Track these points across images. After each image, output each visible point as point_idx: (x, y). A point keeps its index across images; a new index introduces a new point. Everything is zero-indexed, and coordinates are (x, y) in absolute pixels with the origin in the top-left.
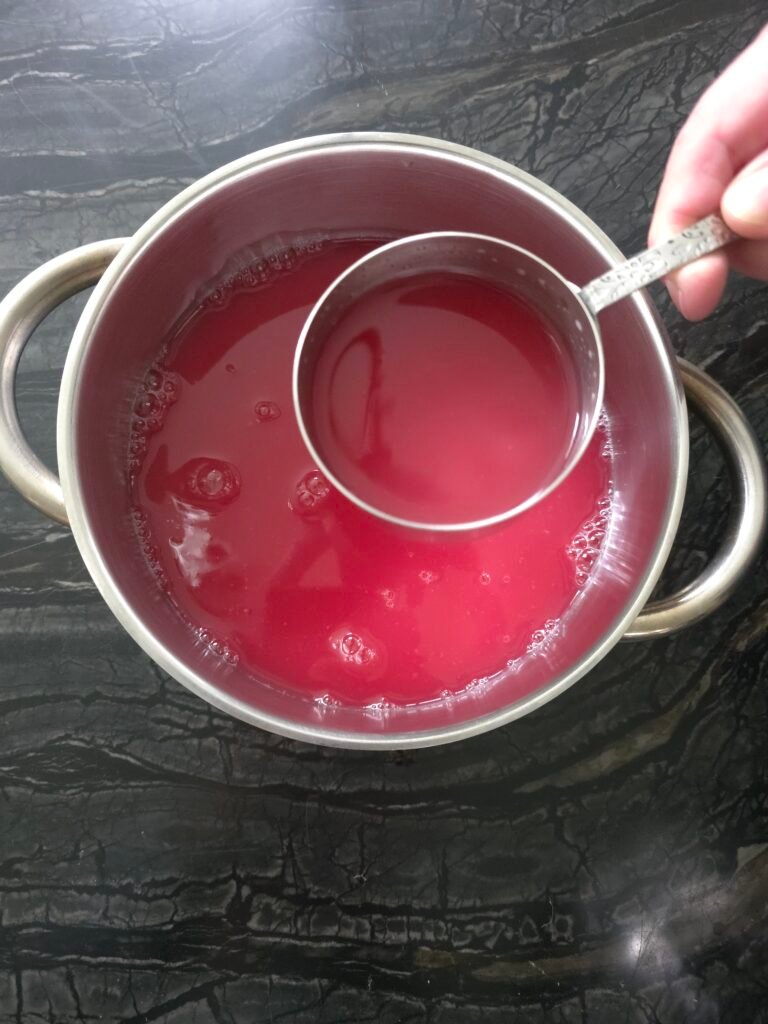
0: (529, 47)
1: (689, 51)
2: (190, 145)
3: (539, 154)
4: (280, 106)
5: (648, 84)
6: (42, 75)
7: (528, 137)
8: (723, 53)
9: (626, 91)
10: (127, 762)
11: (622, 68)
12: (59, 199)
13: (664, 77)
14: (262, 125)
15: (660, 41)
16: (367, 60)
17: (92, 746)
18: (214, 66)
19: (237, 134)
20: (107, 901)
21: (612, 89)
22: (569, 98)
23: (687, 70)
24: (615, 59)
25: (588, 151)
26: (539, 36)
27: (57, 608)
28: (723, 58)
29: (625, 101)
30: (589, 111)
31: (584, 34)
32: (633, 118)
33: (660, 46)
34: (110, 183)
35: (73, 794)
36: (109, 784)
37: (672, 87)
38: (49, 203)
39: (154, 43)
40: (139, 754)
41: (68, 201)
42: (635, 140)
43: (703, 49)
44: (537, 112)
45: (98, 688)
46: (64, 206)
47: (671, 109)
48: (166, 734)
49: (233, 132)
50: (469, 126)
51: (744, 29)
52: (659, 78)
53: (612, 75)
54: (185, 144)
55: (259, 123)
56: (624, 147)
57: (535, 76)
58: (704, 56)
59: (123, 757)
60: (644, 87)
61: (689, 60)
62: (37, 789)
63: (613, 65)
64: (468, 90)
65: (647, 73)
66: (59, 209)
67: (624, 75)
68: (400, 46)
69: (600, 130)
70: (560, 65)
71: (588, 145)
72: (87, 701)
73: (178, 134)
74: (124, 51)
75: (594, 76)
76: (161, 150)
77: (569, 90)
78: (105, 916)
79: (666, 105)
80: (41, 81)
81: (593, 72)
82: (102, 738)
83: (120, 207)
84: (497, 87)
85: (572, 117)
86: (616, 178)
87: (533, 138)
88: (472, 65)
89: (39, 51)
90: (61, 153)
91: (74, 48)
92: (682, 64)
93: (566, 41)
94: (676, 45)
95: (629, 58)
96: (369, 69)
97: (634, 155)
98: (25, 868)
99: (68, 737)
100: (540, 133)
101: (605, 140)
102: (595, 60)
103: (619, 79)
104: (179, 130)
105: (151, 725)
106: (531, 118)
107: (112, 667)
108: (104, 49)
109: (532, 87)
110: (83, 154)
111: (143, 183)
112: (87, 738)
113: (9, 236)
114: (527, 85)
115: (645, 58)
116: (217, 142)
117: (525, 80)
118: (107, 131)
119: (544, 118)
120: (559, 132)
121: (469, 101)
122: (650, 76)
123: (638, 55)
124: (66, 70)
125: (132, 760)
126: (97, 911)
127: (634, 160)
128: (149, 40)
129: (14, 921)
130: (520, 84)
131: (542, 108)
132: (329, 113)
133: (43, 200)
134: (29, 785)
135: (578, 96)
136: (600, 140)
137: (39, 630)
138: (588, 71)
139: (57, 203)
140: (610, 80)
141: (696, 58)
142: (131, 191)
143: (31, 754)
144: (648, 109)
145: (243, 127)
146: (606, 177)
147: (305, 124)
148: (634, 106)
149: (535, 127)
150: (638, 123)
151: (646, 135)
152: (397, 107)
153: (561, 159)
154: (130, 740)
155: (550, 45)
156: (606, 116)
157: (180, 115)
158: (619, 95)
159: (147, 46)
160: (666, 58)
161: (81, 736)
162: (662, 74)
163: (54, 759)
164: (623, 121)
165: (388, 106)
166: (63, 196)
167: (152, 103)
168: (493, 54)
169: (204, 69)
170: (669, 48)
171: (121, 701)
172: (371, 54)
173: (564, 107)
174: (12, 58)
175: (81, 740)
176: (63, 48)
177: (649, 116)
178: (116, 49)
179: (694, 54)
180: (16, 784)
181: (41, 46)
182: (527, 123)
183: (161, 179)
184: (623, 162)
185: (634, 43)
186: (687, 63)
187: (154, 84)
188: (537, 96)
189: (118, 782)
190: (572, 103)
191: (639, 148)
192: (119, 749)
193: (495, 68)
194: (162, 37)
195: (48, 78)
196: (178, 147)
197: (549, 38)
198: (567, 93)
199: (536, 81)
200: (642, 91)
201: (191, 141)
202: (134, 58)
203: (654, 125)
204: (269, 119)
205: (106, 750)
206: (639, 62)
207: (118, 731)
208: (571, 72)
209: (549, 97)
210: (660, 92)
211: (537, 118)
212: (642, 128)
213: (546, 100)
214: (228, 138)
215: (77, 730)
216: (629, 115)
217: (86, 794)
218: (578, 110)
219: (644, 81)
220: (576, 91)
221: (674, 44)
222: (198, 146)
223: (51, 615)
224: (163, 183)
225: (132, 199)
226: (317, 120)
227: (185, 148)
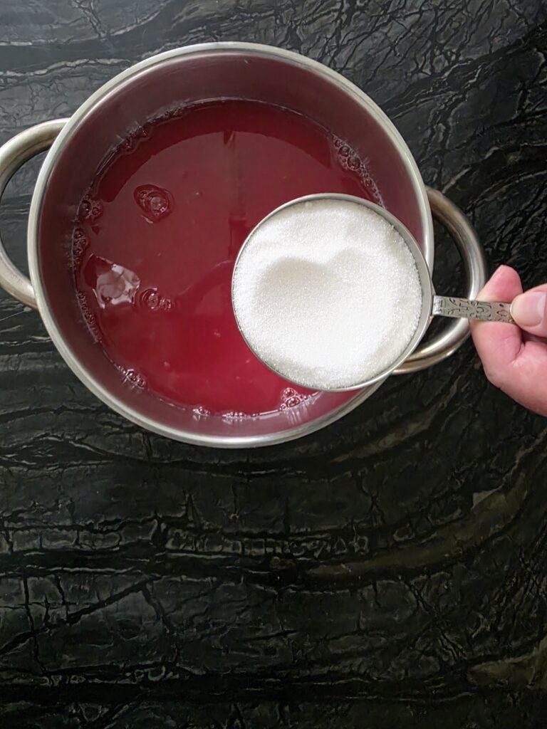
2: (103, 35)
3: (343, 33)
4: (163, 4)
7: (336, 20)
10: (85, 449)
12: (16, 77)
14: (151, 19)
17: (63, 440)
19: (135, 26)
20: (78, 534)
25: (377, 30)
27: (35, 354)
32: (409, 3)
34: (49, 65)
35: (53, 470)
36: (75, 463)
38: (9, 80)
40: (92, 444)
41: (23, 78)
42: (410, 20)
44: (342, 2)
45: (64, 404)
46: (19, 82)
48: (109, 431)
49: (132, 25)
50: (295, 14)
54: (100, 34)
55: (148, 18)
56: (403, 25)
59: (83, 446)
62: (30, 467)
66: (17, 85)
69: (385, 14)
71: (377, 25)
72: (57, 412)
73: (95, 28)
76: (84, 39)
78: (77, 543)
82: (69, 435)
83: (57, 81)
85: (366, 4)
86: (397, 49)
87: (339, 21)
90: (15, 44)
97: (409, 31)
98: (25, 516)
99: (47, 435)
100: (344, 17)
101: (389, 21)
104: (95, 24)
105: (100, 426)
106: (338, 6)
107: (72, 390)
110: (30, 44)
111: (73, 64)
112: (60, 435)
116: (121, 32)
118: (46, 27)
119: (346, 6)
120: (356, 17)
125: (88, 448)
126: (72, 541)
127: (410, 34)
129: (21, 549)
132: (196, 8)
133: (5, 78)
134: (24, 465)
136: (385, 21)
137: (24, 368)
139: (15, 80)
142: (64, 70)
143: (25, 447)
145: (138, 21)
146: (389, 48)
147: (181, 17)
149: (341, 13)
150: (412, 7)
151: (418, 16)
152: (244, 2)
153: (358, 36)
154: (86, 436)
156: (390, 3)
157: (94, 12)
161: (55, 434)
163: (40, 448)
164: (401, 6)
165: (238, 2)
166: (19, 75)
167: (75, 5)
171: (77, 411)
175: (56, 437)
177: (420, 1)
180: (17, 465)
182: (335, 11)
183: (85, 60)
184: (401, 36)
189: (80, 462)
191: (412, 26)
192: (80, 441)
196: (95, 37)
201: (104, 32)
203: (423, 8)
204: (156, 14)
205: (72, 442)
207: (79, 430)
211: (342, 7)
212: (415, 11)
214: (129, 29)
215: (53, 430)
216: (406, 1)
217: (61, 470)
222: (108, 36)
223: (31, 359)
224: (86, 63)
225: (65, 75)
226: (188, 13)
227: (100, 37)
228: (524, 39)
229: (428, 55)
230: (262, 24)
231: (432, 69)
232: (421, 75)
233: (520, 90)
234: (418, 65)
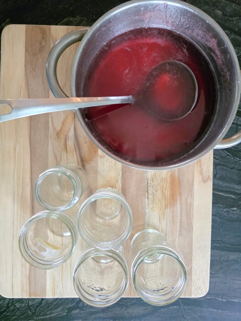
1: (35, 312)
2: (182, 307)
4: (156, 314)
8: (24, 311)
9: (57, 303)
10: (227, 152)
11: (56, 310)
12: (218, 297)
13: (45, 306)
14: (162, 310)
15: (42, 317)
17: (234, 157)
19: (169, 308)
20: (237, 122)
22: (75, 304)
23: (37, 306)
24: (58, 314)
27: (237, 191)
33: (43, 316)
38: (221, 297)
40: (224, 153)
41: (216, 296)
43: (30, 312)
45: (230, 170)
48: (217, 156)
49: (170, 309)
51: (15, 317)
53: (59, 309)
54: (183, 307)
55: (163, 310)
57: (82, 312)
59: (227, 153)
60: (51, 303)
61: (35, 310)
63: (59, 312)
65: (50, 308)
66: (219, 295)
70: (75, 314)
72: (234, 168)
73: (185, 311)
76: (190, 307)
78: (238, 119)
81: (65, 311)
82: (232, 159)
84: (94, 310)
90: (215, 310)
92: (38, 309)
94: (38, 315)
95: (53, 313)
99: (239, 161)
102: (64, 314)
103: (59, 307)
104: (184, 312)
105: (220, 159)
107: (227, 175)
109: (84, 309)
110: (210, 309)
112: (235, 159)
113: (232, 289)
114: (86, 310)
115: (48, 312)
116: (175, 307)
117: (86, 311)
122: (49, 307)
123: (50, 314)
125: (226, 152)
126: (240, 120)
130: (88, 310)
132: (143, 310)
133: (222, 298)
138: (67, 311)
139: (219, 296)
140: (61, 307)
141: (33, 310)
145: (167, 310)
147: (150, 308)
152: (124, 309)
154: (225, 157)
157: (183, 316)
160: (43, 311)
161: (236, 160)
162: (45, 307)
165: (126, 310)
166: (217, 298)
170: (40, 315)
171: (226, 166)
175: (236, 159)
179: (33, 311)
186: (36, 309)
190: (74, 303)
192: (228, 155)
193: (93, 317)
196: (185, 307)
198: (74, 306)
199: (83, 310)
200: (53, 302)
201: (182, 308)
204: (160, 311)
205: (231, 156)
206: (51, 311)
207: (228, 160)
208: (72, 312)
213: (81, 304)
215: (237, 162)
219: (51, 305)
220: (72, 306)
221: (38, 316)
222: (180, 306)
223: (238, 190)
226: (146, 309)
227: (183, 306)
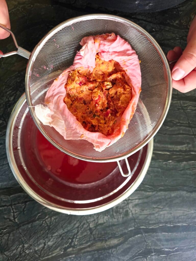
0: (75, 256)
3: (76, 232)
5: (51, 247)
6: (169, 250)
7: (78, 235)
16: (108, 253)
18: (138, 251)
21: (59, 246)
25: (66, 232)
26: (72, 259)
28: (33, 253)
29: (56, 243)
30: (64, 241)
31: (63, 259)
32: (55, 239)
34: (158, 227)
37: (46, 247)
39: (149, 256)
42: (55, 235)
44: (75, 241)
46: (166, 223)
47: (47, 241)
50: (90, 238)
52: (48, 249)
56: (58, 233)
58: (37, 254)
62: (174, 121)
64: (89, 246)
67: (55, 250)
68: (102, 256)
69: (63, 237)
71: (66, 234)
74: (155, 255)
75: (62, 249)
77: (68, 246)
79: (47, 243)
80: (170, 248)
83: (157, 222)
86: (61, 226)
87: (77, 235)
88: (88, 252)
89: (170, 255)
91: (164, 255)
93: (67, 257)
96: (108, 251)
97: (56, 231)
98: (176, 109)
100: (75, 236)
101: (62, 235)
106: (77, 240)
108: (158, 255)
111: (153, 227)
118: (158, 238)
119: (74, 240)
120: (71, 236)
121: (89, 244)
124: (166, 251)
128: (150, 257)
129: (177, 101)
131: (74, 242)
134: (175, 122)
135: (66, 245)
137: (173, 146)
142: (155, 225)
143: (175, 126)
144: (52, 242)
146: (63, 226)
148: (54, 242)
149: (76, 238)
150: (54, 238)
151: (53, 235)
153: (72, 230)
155: (70, 256)
156: (61, 240)
158: (58, 245)
159: (151, 256)
163: (171, 125)
167: (150, 244)
168: (83, 254)
169: (140, 251)
172: (108, 254)
173: (70, 242)
174: (175, 253)
176: (166, 255)
177: (52, 240)
178: (156, 255)
180: (177, 122)
181: (170, 256)
184: (59, 230)
185: (52, 257)
187: (150, 248)
188: (75, 245)
191: (55, 233)
194: (148, 258)
195: (169, 249)
197: (70, 258)
202: (153, 253)
203: (51, 238)
209: (72, 244)
210: (48, 245)
211: (75, 240)
214: (137, 236)
216: (56, 240)
218: (67, 241)
224: (149, 227)
225: (155, 224)
228: (21, 226)
229: (51, 223)
230: (99, 236)
231: (51, 219)
232: (55, 217)
233: (25, 211)
234: (55, 221)
